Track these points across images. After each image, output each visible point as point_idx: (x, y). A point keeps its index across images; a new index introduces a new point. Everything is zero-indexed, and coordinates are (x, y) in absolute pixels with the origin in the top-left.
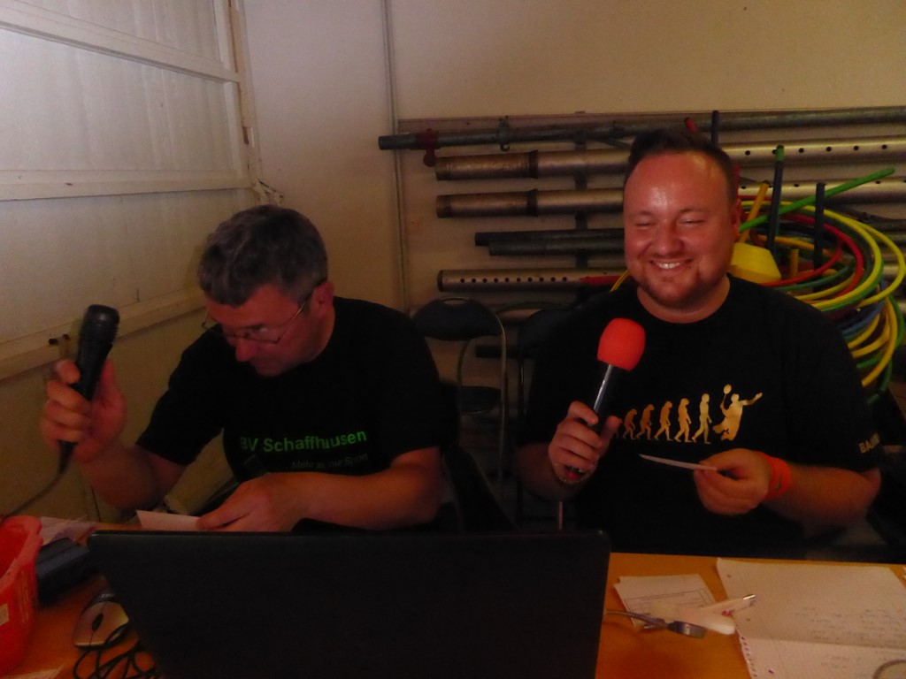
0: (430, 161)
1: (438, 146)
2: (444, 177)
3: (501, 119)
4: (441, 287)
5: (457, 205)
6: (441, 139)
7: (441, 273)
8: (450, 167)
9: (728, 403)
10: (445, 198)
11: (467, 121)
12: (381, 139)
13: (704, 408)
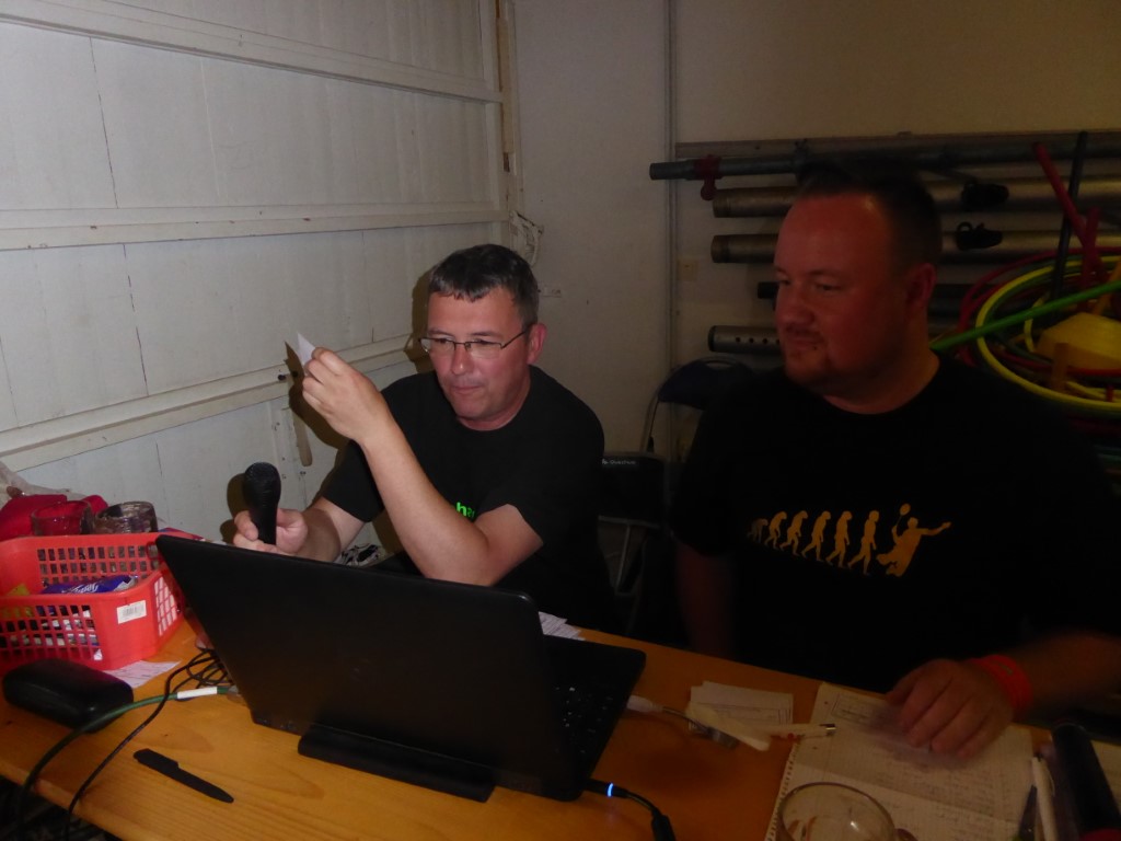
0: (708, 193)
1: (720, 176)
2: (722, 213)
3: (797, 143)
4: (712, 346)
5: (735, 248)
6: (723, 168)
7: (714, 329)
8: (730, 202)
9: (903, 528)
10: (721, 240)
11: (758, 144)
12: (653, 166)
13: (870, 527)
